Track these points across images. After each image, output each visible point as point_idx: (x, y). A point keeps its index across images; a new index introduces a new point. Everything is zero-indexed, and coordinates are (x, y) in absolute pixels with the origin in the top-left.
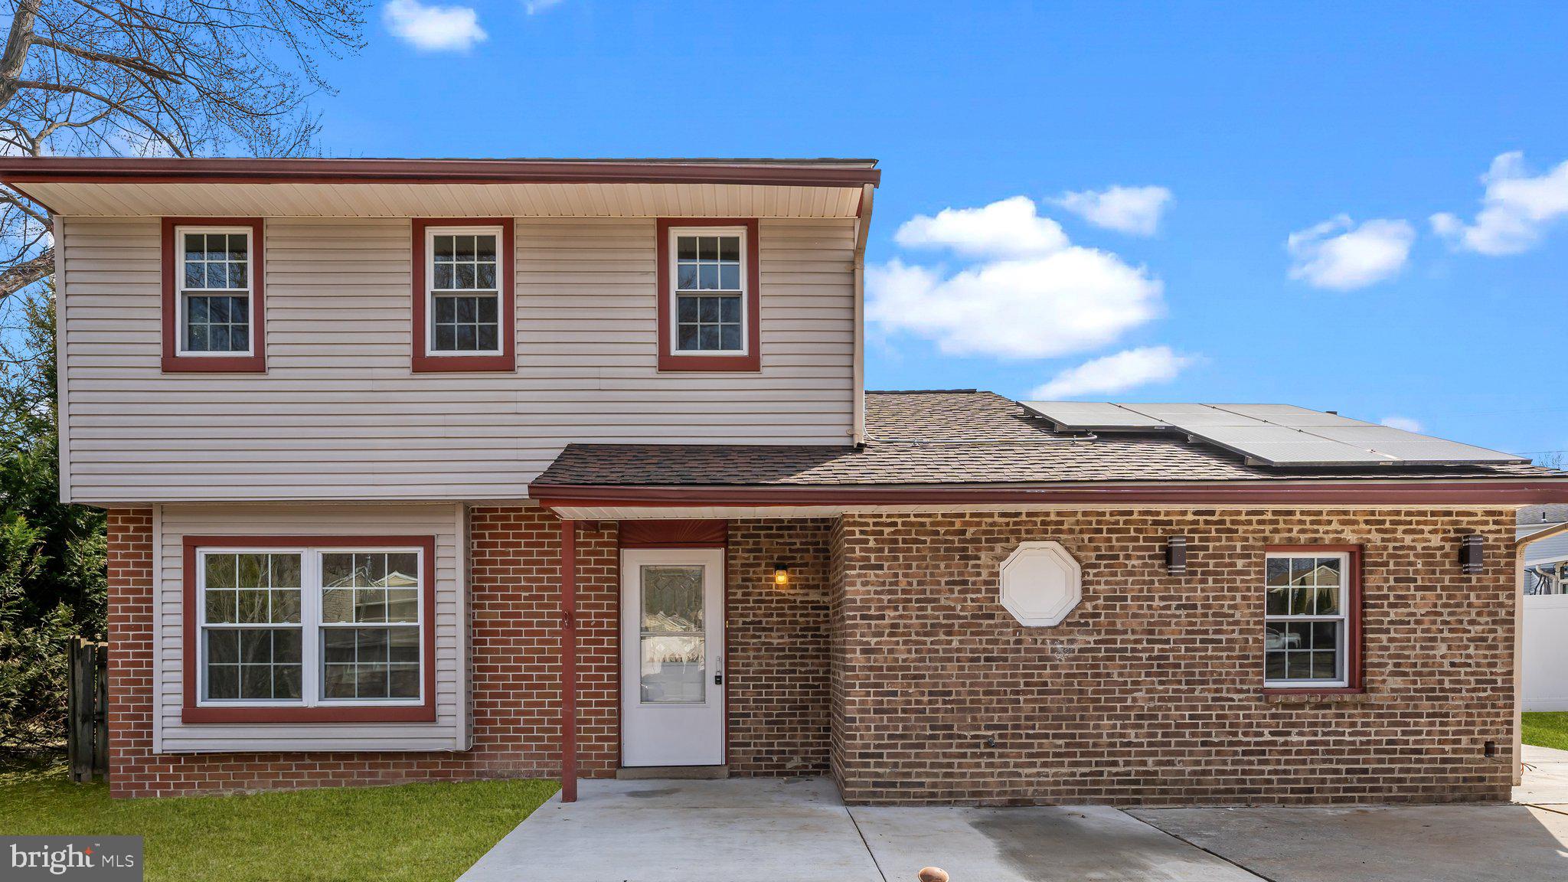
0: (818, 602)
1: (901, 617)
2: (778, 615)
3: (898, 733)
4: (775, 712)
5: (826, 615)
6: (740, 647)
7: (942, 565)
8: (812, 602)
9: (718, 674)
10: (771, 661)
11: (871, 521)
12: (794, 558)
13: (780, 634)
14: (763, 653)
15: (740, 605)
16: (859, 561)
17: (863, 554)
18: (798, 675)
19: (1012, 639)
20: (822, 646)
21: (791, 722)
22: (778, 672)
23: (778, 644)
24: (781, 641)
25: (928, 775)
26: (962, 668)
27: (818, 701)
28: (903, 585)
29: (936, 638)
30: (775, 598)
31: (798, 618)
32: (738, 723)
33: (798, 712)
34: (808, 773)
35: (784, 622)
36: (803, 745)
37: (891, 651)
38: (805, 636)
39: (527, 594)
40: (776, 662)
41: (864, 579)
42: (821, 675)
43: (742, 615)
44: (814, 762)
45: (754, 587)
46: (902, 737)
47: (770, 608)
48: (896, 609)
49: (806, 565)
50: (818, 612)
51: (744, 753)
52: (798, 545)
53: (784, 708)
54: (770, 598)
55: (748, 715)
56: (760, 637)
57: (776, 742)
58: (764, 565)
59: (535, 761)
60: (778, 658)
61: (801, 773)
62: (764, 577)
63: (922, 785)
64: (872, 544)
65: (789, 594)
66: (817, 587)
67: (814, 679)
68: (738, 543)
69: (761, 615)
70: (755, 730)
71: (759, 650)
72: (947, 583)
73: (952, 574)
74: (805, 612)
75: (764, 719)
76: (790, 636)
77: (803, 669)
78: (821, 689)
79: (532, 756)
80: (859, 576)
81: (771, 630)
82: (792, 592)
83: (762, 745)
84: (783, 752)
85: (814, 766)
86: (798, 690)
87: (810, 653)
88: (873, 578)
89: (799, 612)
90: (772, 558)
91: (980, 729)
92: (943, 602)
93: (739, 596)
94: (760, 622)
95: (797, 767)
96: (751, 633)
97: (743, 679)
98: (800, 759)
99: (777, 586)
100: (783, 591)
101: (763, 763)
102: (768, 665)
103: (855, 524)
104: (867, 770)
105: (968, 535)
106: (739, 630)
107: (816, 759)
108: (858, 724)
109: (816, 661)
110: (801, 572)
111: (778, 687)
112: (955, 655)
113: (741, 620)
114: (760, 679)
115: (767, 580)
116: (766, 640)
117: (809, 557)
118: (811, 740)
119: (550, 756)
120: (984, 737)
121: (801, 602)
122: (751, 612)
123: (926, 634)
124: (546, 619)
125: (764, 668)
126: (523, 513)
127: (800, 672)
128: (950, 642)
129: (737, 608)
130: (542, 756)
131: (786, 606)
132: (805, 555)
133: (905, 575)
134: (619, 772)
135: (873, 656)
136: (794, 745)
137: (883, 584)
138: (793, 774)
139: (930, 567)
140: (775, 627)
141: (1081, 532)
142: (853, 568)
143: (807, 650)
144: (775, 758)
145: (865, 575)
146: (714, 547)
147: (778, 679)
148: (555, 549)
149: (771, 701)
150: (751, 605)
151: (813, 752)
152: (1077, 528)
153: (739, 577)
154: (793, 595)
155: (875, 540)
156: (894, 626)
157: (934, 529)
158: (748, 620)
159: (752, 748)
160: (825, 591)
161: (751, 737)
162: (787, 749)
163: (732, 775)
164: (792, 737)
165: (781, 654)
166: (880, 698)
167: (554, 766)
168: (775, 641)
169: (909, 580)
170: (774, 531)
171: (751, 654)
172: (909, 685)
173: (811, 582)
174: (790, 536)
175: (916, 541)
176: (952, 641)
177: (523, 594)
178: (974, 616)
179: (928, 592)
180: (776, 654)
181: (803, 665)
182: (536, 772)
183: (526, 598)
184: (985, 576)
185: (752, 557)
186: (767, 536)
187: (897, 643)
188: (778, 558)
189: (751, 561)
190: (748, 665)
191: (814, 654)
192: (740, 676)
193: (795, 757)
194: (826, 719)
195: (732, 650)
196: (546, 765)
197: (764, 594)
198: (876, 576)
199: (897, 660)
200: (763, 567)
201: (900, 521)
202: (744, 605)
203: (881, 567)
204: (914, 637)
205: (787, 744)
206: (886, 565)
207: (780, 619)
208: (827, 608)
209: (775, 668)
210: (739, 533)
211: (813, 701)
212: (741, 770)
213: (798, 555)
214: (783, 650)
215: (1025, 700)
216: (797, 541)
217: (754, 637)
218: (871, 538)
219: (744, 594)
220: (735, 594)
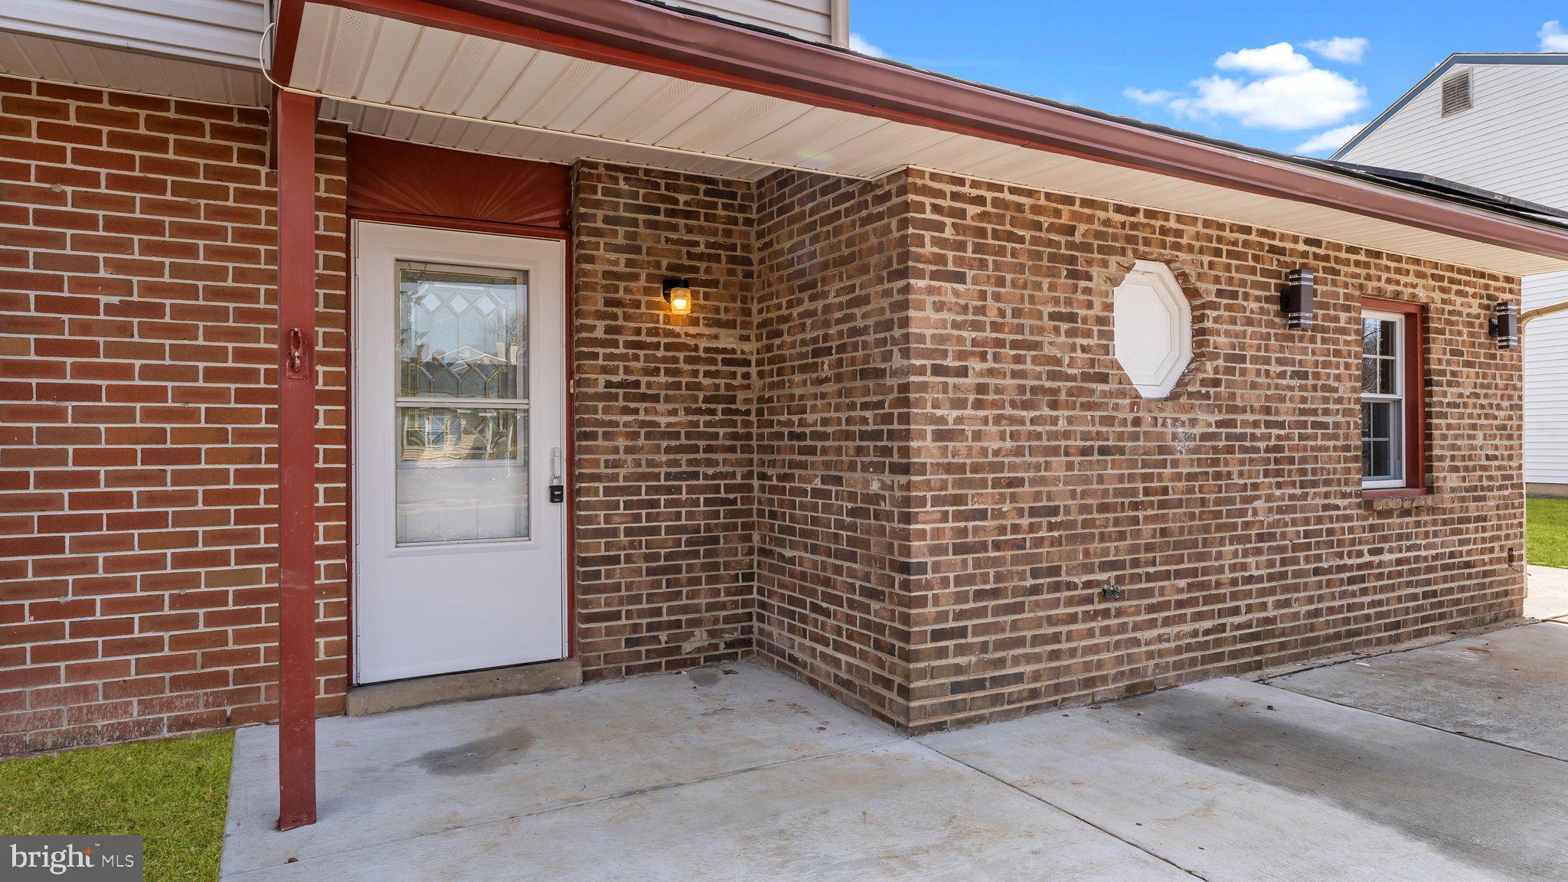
0: (733, 351)
1: (991, 372)
2: (668, 372)
3: (988, 587)
4: (663, 551)
5: (746, 376)
6: (600, 431)
7: (1046, 282)
8: (724, 351)
9: (556, 483)
10: (656, 457)
11: (948, 188)
12: (695, 270)
13: (670, 406)
14: (641, 441)
15: (601, 351)
16: (929, 262)
17: (936, 250)
18: (701, 482)
19: (1130, 417)
20: (740, 430)
21: (690, 568)
22: (668, 476)
23: (669, 425)
24: (672, 419)
25: (1029, 659)
26: (1070, 466)
27: (734, 527)
28: (992, 315)
29: (1037, 413)
30: (663, 340)
31: (701, 378)
32: (596, 575)
33: (702, 549)
34: (718, 658)
35: (677, 386)
36: (710, 607)
37: (977, 436)
38: (712, 412)
39: (115, 300)
40: (664, 458)
41: (937, 298)
42: (739, 480)
43: (604, 370)
44: (728, 637)
45: (627, 317)
46: (995, 593)
47: (656, 359)
48: (983, 357)
49: (715, 283)
50: (733, 369)
51: (609, 631)
52: (702, 246)
53: (678, 543)
54: (654, 340)
55: (615, 560)
56: (636, 411)
57: (665, 605)
58: (643, 277)
59: (135, 700)
60: (668, 450)
61: (707, 659)
62: (644, 299)
63: (1018, 678)
64: (949, 233)
65: (687, 334)
66: (731, 325)
67: (729, 489)
68: (597, 232)
69: (638, 370)
70: (629, 586)
71: (635, 436)
72: (1053, 316)
73: (1056, 301)
74: (713, 368)
75: (644, 566)
76: (688, 411)
77: (710, 471)
78: (739, 506)
79: (126, 688)
80: (930, 291)
81: (655, 398)
82: (692, 330)
83: (641, 614)
84: (677, 624)
85: (729, 645)
86: (702, 508)
87: (720, 442)
88: (950, 298)
89: (702, 368)
90: (658, 265)
91: (1092, 572)
92: (1048, 350)
93: (599, 334)
94: (637, 384)
95: (699, 650)
96: (621, 403)
97: (608, 491)
98: (705, 635)
99: (668, 319)
100: (677, 329)
101: (643, 649)
102: (651, 463)
103: (925, 191)
104: (943, 662)
105: (1078, 238)
106: (598, 397)
107: (731, 631)
108: (929, 575)
109: (731, 456)
110: (706, 296)
111: (668, 504)
112: (1063, 443)
113: (602, 379)
114: (637, 491)
115: (650, 305)
116: (648, 418)
117: (719, 271)
118: (723, 598)
119: (177, 683)
120: (1098, 583)
121: (707, 350)
122: (621, 364)
123: (1025, 405)
124: (168, 362)
125: (644, 469)
126: (105, 105)
127: (706, 477)
128: (1054, 421)
129: (595, 356)
130: (156, 686)
131: (681, 355)
132: (714, 265)
133: (997, 297)
134: (355, 700)
135: (951, 444)
136: (695, 609)
137: (965, 309)
138: (694, 662)
139: (1030, 286)
140: (663, 393)
141: (1201, 251)
142: (921, 275)
143: (715, 436)
144: (663, 636)
145: (938, 291)
146: (547, 236)
147: (668, 490)
148: (194, 201)
149: (655, 531)
150: (621, 350)
151: (727, 620)
152: (1197, 244)
153: (600, 297)
154: (693, 336)
155: (954, 225)
156: (981, 389)
157: (1036, 218)
158: (614, 379)
159: (623, 621)
160: (745, 332)
161: (621, 601)
162: (683, 617)
163: (587, 678)
164: (692, 595)
165: (673, 443)
166: (962, 524)
167: (189, 706)
168: (663, 420)
169: (1002, 305)
170: (661, 218)
171: (622, 443)
172: (1002, 499)
173: (723, 316)
174: (690, 230)
175: (1011, 237)
176: (1057, 418)
177: (104, 299)
178: (1086, 377)
179: (1027, 331)
180: (665, 444)
181: (710, 463)
182: (139, 724)
183: (110, 309)
184: (1097, 311)
185: (622, 262)
186: (650, 225)
187: (985, 421)
188: (670, 267)
189: (621, 268)
190: (616, 464)
191: (728, 443)
192: (601, 486)
193: (697, 631)
194: (747, 559)
195: (586, 436)
196: (169, 705)
197: (644, 331)
198: (956, 293)
199: (984, 452)
200: (642, 282)
201: (989, 195)
202: (608, 351)
203: (960, 278)
204: (1008, 411)
205: (685, 609)
206: (970, 274)
207: (671, 380)
208: (748, 363)
209: (663, 470)
210: (600, 214)
211: (726, 528)
212: (602, 666)
213: (703, 265)
214: (676, 436)
215: (1146, 518)
216: (701, 239)
217: (626, 411)
218: (948, 221)
219: (609, 330)
220: (592, 328)
